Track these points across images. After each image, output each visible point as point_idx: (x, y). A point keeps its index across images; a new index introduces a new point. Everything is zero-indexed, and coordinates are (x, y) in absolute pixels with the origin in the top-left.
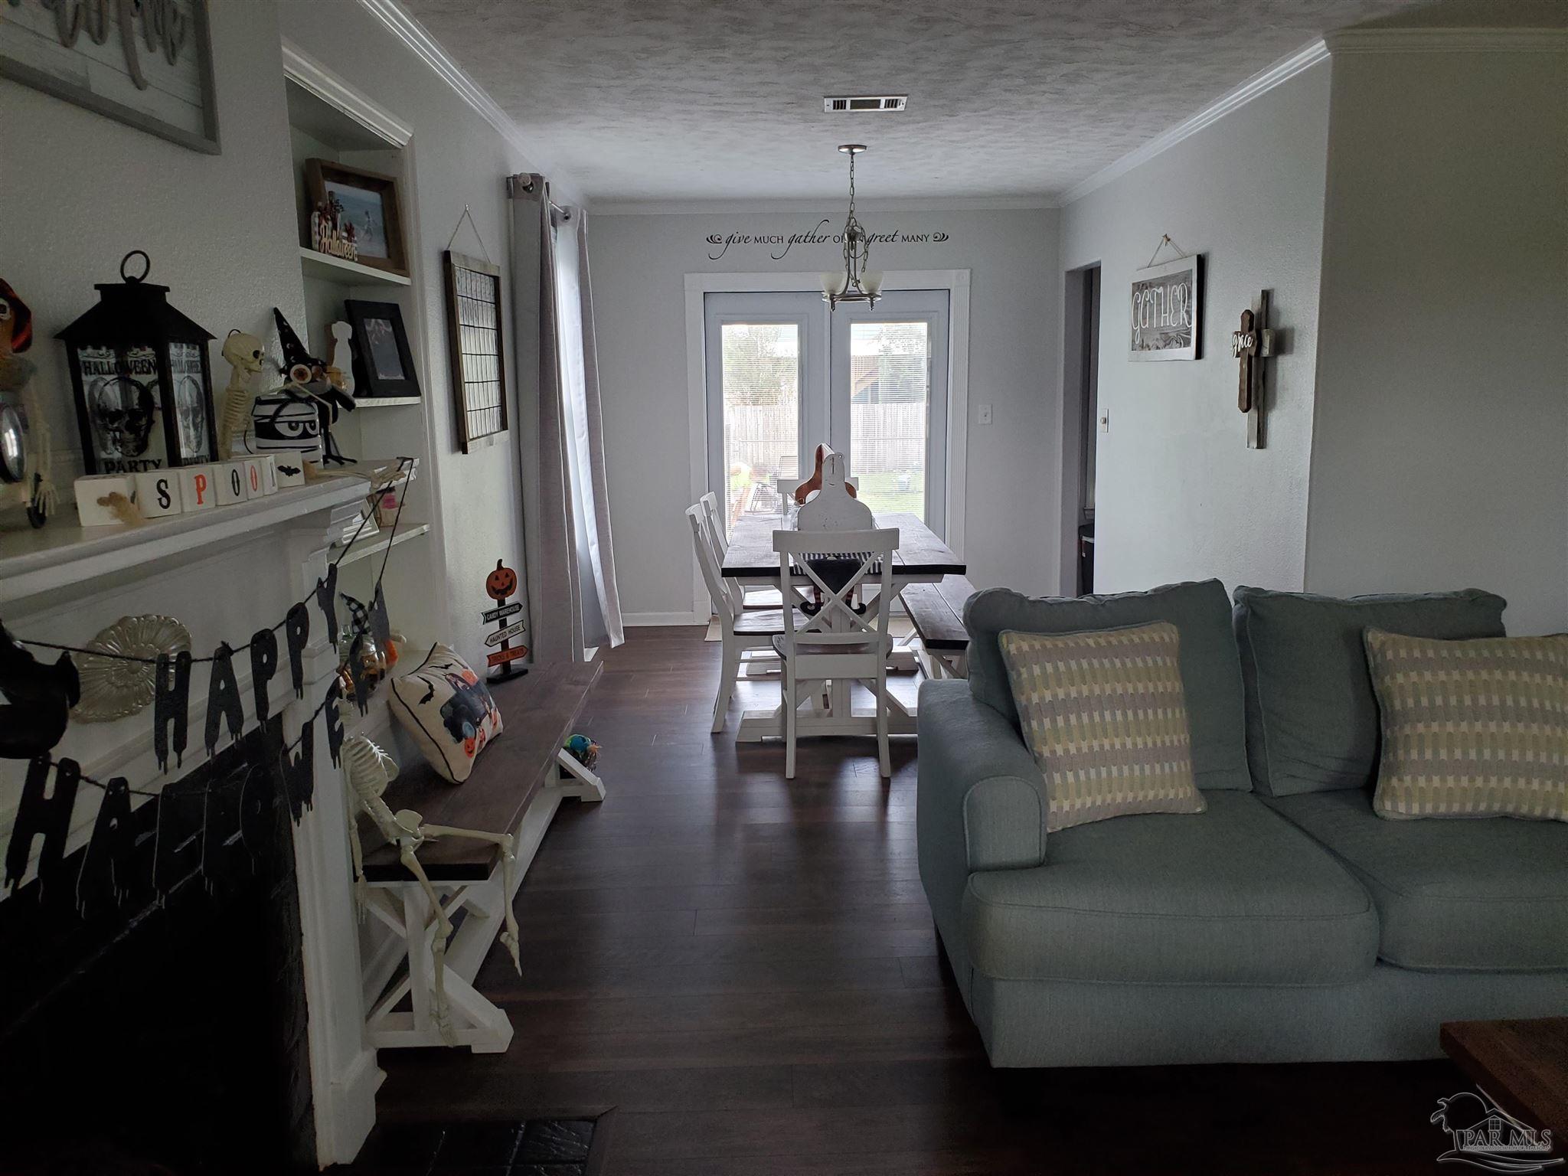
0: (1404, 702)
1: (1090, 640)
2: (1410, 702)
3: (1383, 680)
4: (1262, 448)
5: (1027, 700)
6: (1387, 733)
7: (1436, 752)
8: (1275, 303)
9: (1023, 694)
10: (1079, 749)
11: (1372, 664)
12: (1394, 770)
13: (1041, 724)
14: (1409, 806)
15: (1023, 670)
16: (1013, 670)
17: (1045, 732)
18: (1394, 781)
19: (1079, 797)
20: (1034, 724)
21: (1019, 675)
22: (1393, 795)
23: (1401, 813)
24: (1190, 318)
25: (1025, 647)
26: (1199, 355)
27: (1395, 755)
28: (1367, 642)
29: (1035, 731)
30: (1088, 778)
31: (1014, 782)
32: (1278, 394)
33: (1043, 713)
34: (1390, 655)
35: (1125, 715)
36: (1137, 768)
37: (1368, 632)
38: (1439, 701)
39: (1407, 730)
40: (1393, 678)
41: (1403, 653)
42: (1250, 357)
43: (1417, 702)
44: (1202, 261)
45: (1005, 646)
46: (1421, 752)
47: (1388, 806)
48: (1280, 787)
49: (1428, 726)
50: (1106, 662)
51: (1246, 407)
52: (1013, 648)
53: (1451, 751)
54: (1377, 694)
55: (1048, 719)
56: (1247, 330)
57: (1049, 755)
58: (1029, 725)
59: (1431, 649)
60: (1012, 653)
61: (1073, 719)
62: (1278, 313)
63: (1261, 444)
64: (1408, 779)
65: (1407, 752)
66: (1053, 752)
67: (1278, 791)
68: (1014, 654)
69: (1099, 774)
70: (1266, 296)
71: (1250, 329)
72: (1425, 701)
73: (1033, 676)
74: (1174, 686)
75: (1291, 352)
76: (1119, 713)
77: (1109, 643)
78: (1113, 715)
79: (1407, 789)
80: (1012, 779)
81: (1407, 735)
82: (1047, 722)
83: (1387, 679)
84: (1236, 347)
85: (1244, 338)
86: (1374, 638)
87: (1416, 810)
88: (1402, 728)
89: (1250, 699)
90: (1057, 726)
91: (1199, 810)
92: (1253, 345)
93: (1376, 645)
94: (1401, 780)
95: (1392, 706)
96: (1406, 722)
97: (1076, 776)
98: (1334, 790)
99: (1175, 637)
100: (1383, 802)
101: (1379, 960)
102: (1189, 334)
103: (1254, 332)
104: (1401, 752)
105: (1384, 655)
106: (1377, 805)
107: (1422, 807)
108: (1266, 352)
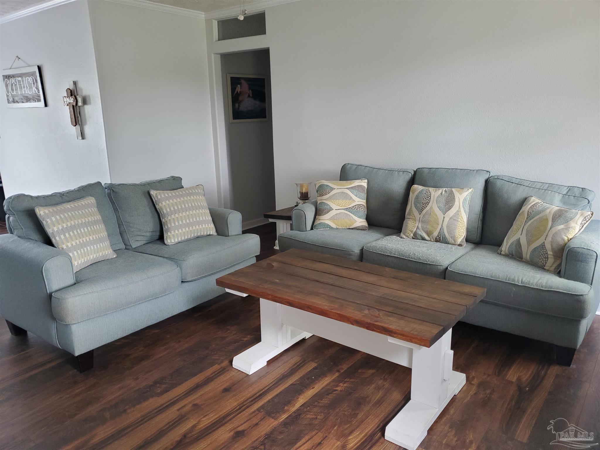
0: (166, 210)
1: (68, 206)
2: (168, 210)
3: (159, 205)
4: (83, 139)
5: (52, 230)
6: (163, 220)
7: (178, 223)
8: (79, 86)
9: (50, 229)
10: (76, 243)
11: (154, 201)
12: (168, 230)
13: (60, 238)
14: (174, 240)
15: (48, 220)
16: (43, 221)
17: (62, 240)
18: (169, 234)
19: (80, 259)
20: (57, 238)
21: (47, 222)
22: (169, 237)
23: (173, 242)
24: (38, 90)
25: (47, 212)
26: (46, 105)
27: (167, 226)
28: (152, 194)
29: (58, 241)
30: (81, 252)
31: (61, 257)
32: (87, 120)
33: (60, 234)
34: (159, 197)
35: (87, 229)
36: (95, 246)
37: (151, 191)
38: (176, 208)
39: (169, 218)
40: (162, 204)
41: (163, 196)
42: (73, 106)
43: (170, 209)
44: (39, 68)
45: (38, 212)
46: (175, 224)
47: (169, 241)
48: (134, 245)
49: (175, 215)
50: (80, 211)
51: (75, 124)
52: (42, 213)
53: (182, 221)
54: (158, 210)
55: (62, 235)
56: (70, 96)
57: (66, 248)
58: (55, 239)
59: (170, 193)
60: (42, 215)
61: (71, 233)
62: (81, 90)
63: (83, 138)
64: (172, 232)
65: (171, 224)
66: (67, 246)
67: (134, 246)
68: (43, 215)
69: (84, 250)
70: (75, 83)
71: (71, 95)
72: (172, 209)
73: (53, 221)
74: (99, 217)
75: (90, 103)
76: (85, 229)
77: (75, 206)
78: (84, 230)
79: (173, 235)
80: (60, 257)
81: (170, 220)
82: (62, 236)
83: (160, 204)
84: (66, 102)
85: (69, 99)
86: (153, 193)
87: (176, 241)
88: (167, 218)
89: (118, 219)
90: (66, 237)
91: (115, 256)
92: (74, 101)
93: (154, 195)
94: (171, 233)
95: (163, 212)
96: (169, 216)
97: (77, 253)
98: (150, 242)
99: (95, 201)
100: (167, 240)
101: (182, 282)
102: (39, 97)
103: (73, 96)
104: (169, 225)
105: (157, 198)
106: (166, 242)
107: (178, 239)
108: (80, 104)
